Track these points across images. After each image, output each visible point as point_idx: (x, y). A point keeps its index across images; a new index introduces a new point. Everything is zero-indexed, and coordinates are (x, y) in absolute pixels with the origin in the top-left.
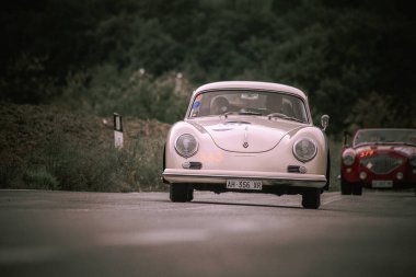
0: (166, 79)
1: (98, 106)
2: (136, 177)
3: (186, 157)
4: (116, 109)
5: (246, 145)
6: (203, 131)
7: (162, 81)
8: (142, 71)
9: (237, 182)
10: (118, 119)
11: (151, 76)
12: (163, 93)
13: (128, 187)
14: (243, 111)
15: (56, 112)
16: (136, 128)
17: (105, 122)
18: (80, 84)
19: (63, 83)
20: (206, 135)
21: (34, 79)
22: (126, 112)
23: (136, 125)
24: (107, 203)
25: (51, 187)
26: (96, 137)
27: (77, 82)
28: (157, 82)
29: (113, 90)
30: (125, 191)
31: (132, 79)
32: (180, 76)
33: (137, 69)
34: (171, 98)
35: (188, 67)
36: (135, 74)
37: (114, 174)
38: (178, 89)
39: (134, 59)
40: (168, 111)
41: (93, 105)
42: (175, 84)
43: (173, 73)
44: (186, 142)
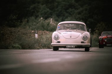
0: (48, 20)
1: (31, 28)
2: (41, 45)
3: (57, 40)
4: (35, 28)
5: (71, 37)
6: (60, 34)
7: (47, 20)
8: (42, 18)
9: (69, 46)
10: (36, 31)
11: (44, 19)
12: (47, 24)
13: (39, 48)
14: (70, 28)
15: (20, 29)
16: (41, 33)
17: (33, 31)
18: (26, 22)
19: (21, 22)
20: (61, 35)
21: (14, 21)
22: (38, 29)
23: (41, 32)
24: (34, 52)
25: (19, 49)
26: (30, 36)
27: (25, 21)
28: (46, 21)
29: (34, 23)
30: (38, 49)
31: (39, 20)
32: (51, 19)
33: (40, 18)
34: (50, 25)
35: (54, 17)
36: (40, 19)
37: (35, 45)
38: (51, 22)
39: (40, 15)
40: (49, 28)
41: (29, 27)
42: (50, 21)
43: (50, 18)
44: (56, 36)
